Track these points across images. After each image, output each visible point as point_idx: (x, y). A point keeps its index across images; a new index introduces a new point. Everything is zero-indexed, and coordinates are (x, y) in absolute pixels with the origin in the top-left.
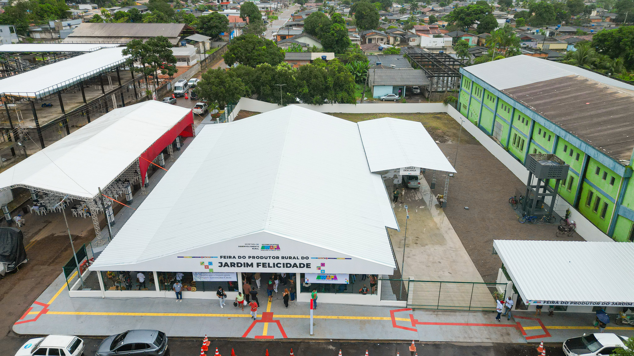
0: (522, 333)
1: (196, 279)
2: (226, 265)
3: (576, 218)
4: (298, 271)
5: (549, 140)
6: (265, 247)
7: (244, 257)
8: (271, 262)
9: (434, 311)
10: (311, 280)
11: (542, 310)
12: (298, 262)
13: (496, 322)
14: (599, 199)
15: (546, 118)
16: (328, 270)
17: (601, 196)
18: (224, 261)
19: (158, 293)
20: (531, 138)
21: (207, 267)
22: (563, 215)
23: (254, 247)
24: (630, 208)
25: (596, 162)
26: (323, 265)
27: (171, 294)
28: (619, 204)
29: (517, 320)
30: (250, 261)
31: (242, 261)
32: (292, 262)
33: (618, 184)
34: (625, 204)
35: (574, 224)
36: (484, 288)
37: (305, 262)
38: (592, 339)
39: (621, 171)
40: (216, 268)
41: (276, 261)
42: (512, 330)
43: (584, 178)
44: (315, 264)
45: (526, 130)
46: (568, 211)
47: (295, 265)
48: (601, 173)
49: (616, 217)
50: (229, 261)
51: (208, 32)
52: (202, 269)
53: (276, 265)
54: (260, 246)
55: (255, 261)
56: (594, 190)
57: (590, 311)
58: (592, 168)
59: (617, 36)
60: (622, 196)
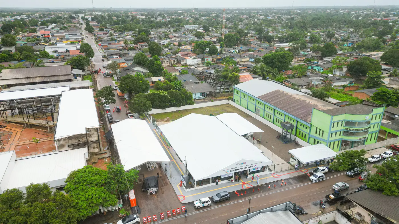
0: (302, 172)
1: (222, 177)
2: (232, 171)
3: (298, 140)
4: (248, 169)
5: (282, 115)
6: (242, 164)
7: (237, 168)
8: (243, 167)
9: (281, 172)
10: (251, 171)
11: (304, 166)
12: (250, 166)
13: (295, 171)
14: (303, 133)
15: (280, 108)
16: (257, 167)
17: (303, 132)
18: (231, 170)
19: (211, 184)
20: (274, 115)
21: (227, 173)
22: (293, 139)
23: (239, 164)
24: (313, 135)
25: (300, 122)
26: (256, 165)
27: (215, 184)
28: (309, 134)
29: (300, 169)
30: (238, 169)
31: (236, 169)
32: (248, 166)
33: (308, 129)
34: (311, 134)
35: (298, 142)
36: (288, 164)
37: (251, 166)
38: (318, 169)
39: (309, 125)
40: (229, 172)
41: (245, 167)
42: (300, 172)
43: (297, 127)
44: (254, 165)
45: (272, 112)
46: (295, 138)
47: (249, 167)
48: (302, 126)
49: (309, 138)
50: (233, 170)
51: (79, 67)
52: (226, 174)
53: (244, 168)
54: (241, 163)
55: (239, 168)
56: (301, 131)
57: (313, 163)
58: (299, 124)
59: (271, 57)
60: (310, 132)
